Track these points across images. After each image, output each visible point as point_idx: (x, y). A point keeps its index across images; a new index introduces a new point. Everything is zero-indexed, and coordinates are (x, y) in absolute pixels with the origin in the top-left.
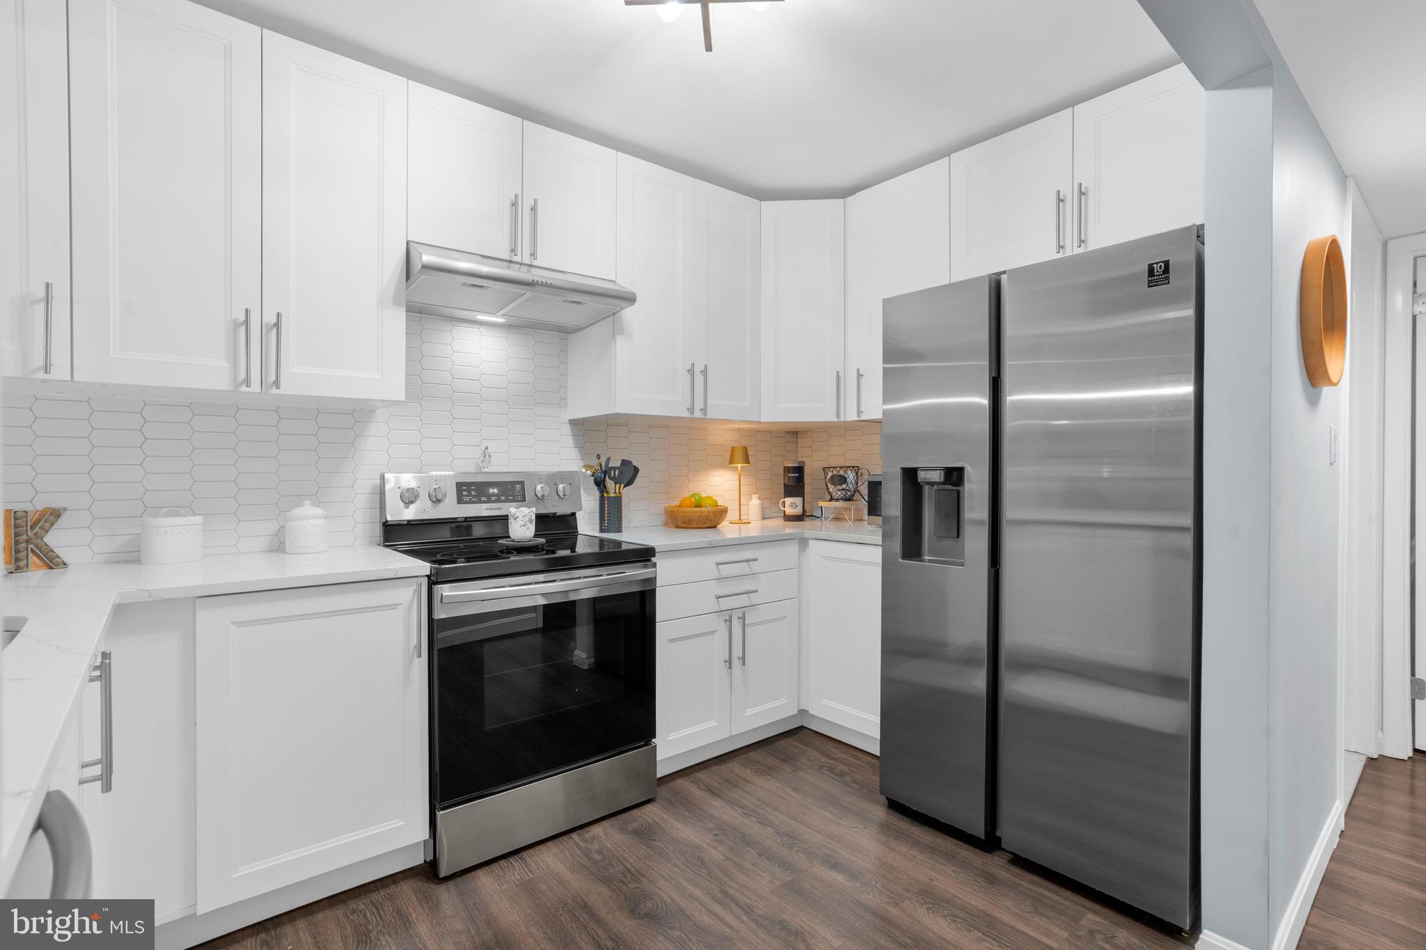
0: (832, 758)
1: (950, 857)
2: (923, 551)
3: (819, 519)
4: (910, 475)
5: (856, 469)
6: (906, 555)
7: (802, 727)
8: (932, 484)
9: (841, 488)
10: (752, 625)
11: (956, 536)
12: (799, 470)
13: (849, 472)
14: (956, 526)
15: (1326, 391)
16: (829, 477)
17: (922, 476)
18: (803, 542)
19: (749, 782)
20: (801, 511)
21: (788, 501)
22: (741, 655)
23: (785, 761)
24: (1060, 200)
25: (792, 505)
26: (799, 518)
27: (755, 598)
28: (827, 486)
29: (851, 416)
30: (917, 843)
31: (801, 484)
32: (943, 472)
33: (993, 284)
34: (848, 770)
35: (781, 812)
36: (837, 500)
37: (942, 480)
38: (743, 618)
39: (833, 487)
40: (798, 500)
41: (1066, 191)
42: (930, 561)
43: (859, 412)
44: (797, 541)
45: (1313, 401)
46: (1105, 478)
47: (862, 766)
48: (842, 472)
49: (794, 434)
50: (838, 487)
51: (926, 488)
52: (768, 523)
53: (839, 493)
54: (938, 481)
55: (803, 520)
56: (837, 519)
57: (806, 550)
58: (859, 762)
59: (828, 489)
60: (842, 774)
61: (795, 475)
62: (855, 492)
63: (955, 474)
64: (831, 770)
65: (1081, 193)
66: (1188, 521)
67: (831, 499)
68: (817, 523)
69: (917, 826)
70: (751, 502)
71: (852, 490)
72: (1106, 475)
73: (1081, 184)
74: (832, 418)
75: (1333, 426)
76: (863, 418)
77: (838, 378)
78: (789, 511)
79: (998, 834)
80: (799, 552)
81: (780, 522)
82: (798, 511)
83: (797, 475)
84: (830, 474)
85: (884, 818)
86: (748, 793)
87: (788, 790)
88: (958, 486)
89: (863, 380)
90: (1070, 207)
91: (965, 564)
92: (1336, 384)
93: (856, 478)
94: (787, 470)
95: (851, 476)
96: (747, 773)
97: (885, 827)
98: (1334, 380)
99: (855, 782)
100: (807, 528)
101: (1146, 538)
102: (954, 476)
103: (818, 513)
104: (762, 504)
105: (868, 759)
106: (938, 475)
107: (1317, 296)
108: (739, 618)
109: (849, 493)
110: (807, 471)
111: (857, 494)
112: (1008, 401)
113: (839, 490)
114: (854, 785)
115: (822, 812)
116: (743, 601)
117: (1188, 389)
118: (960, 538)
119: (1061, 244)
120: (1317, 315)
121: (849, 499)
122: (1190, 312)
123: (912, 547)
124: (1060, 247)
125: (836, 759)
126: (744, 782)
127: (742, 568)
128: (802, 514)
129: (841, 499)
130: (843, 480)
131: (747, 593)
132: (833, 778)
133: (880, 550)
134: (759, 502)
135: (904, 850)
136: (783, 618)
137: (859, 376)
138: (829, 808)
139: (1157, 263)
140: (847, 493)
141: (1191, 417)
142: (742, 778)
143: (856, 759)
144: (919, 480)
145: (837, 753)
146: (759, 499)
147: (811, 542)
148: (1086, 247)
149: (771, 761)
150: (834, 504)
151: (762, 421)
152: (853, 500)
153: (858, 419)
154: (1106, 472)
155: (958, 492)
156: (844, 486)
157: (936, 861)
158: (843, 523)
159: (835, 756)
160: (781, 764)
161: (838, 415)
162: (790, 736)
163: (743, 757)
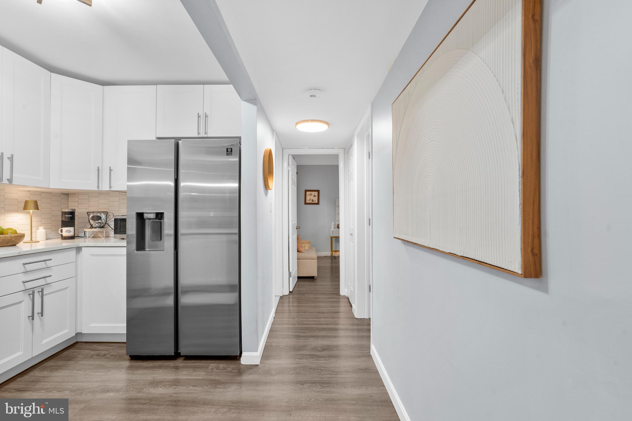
0: (97, 351)
1: (160, 367)
2: (145, 247)
3: (83, 238)
4: (140, 216)
5: (106, 213)
6: (138, 249)
7: (77, 342)
8: (150, 219)
9: (98, 222)
10: (47, 294)
11: (160, 239)
12: (72, 213)
13: (102, 214)
14: (160, 235)
15: (269, 191)
16: (91, 217)
17: (146, 216)
18: (79, 249)
19: (47, 377)
20: (73, 234)
21: (65, 229)
22: (40, 311)
23: (68, 360)
24: (199, 117)
25: (67, 231)
26: (72, 238)
27: (49, 280)
28: (89, 221)
29: (105, 187)
30: (146, 368)
31: (73, 220)
32: (155, 214)
33: (176, 143)
34: (107, 353)
35: (72, 382)
36: (96, 228)
37: (155, 218)
38: (42, 291)
39: (93, 221)
40: (71, 229)
41: (201, 114)
42: (148, 251)
43: (110, 187)
44: (75, 248)
45: (266, 194)
46: (212, 217)
47: (115, 349)
48: (99, 215)
49: (67, 195)
50: (96, 222)
51: (147, 221)
52: (49, 241)
53: (97, 224)
54: (153, 218)
55: (74, 239)
56: (94, 237)
57: (81, 253)
58: (113, 348)
59: (89, 222)
60: (105, 355)
61: (69, 216)
62: (105, 223)
63: (160, 215)
64: (98, 355)
65: (206, 116)
66: (237, 231)
67: (92, 227)
68: (82, 239)
69: (145, 362)
70: (38, 231)
71: (104, 223)
72: (212, 215)
73: (206, 113)
74: (95, 188)
75: (271, 201)
76: (112, 189)
77: (98, 170)
78: (65, 234)
79: (179, 351)
80: (76, 254)
81: (60, 240)
82: (72, 234)
83: (71, 216)
84: (92, 215)
85: (129, 364)
86: (48, 382)
87: (74, 372)
88: (161, 219)
89: (112, 172)
90: (202, 120)
91: (165, 251)
92: (271, 190)
93: (106, 217)
94: (64, 213)
95: (103, 216)
96: (45, 373)
97: (130, 368)
98: (271, 188)
99: (112, 356)
100: (77, 242)
101: (224, 238)
102: (160, 216)
103: (82, 235)
104: (46, 231)
105: (117, 345)
106: (153, 216)
107: (267, 165)
108: (38, 292)
109: (102, 224)
110: (76, 214)
111: (106, 225)
112: (181, 185)
113: (97, 223)
114: (112, 357)
115: (96, 374)
116: (42, 282)
117: (236, 185)
118: (162, 241)
119: (199, 132)
120: (267, 170)
121: (103, 227)
122: (237, 159)
123: (141, 246)
124: (199, 133)
125: (100, 350)
126: (44, 378)
127: (42, 265)
128: (73, 235)
129: (98, 227)
130: (100, 218)
131: (44, 277)
132: (99, 358)
133: (125, 249)
134: (44, 230)
135: (141, 372)
136: (66, 288)
137: (111, 170)
138: (100, 370)
139: (229, 148)
140: (101, 224)
141: (238, 195)
142: (42, 377)
143: (111, 347)
144: (144, 218)
145: (100, 347)
146: (44, 229)
147: (83, 248)
148: (207, 135)
149: (60, 363)
150: (94, 230)
151: (50, 187)
152: (105, 228)
153: (110, 190)
154: (212, 214)
155: (161, 222)
156: (100, 221)
157: (155, 371)
158: (97, 239)
159: (99, 349)
160: (67, 362)
161: (98, 187)
162: (70, 348)
163: (40, 367)
